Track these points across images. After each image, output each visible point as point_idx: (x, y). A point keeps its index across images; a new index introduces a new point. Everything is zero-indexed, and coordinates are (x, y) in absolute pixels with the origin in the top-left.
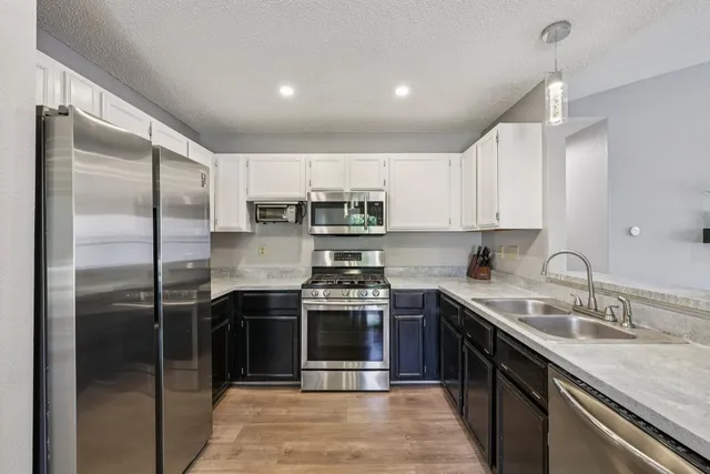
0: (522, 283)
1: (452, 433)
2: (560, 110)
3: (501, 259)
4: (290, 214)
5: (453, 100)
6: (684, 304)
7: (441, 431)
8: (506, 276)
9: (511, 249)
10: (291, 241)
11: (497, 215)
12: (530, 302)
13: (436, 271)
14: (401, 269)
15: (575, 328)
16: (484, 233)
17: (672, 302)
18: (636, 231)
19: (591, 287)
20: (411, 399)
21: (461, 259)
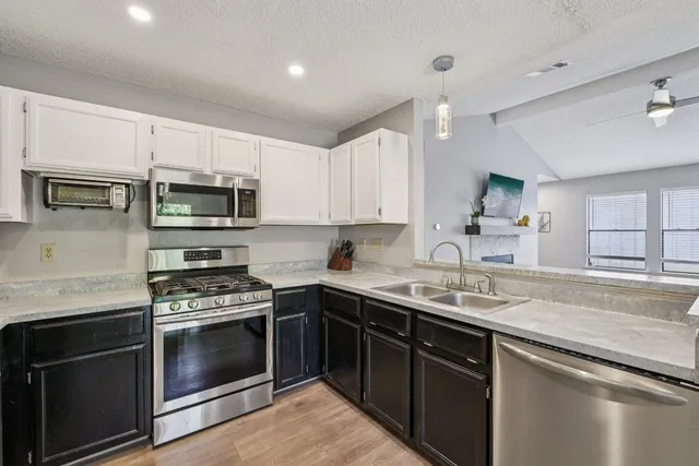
0: (389, 271)
1: (354, 423)
2: (446, 128)
3: (363, 251)
4: (118, 197)
5: (338, 98)
6: (526, 274)
7: (344, 425)
8: (370, 265)
9: (374, 242)
10: (111, 236)
11: (380, 210)
12: (413, 286)
13: (300, 266)
14: (266, 266)
15: (459, 301)
16: (342, 228)
17: (518, 273)
18: (438, 227)
19: (462, 269)
20: (299, 404)
21: (322, 253)
